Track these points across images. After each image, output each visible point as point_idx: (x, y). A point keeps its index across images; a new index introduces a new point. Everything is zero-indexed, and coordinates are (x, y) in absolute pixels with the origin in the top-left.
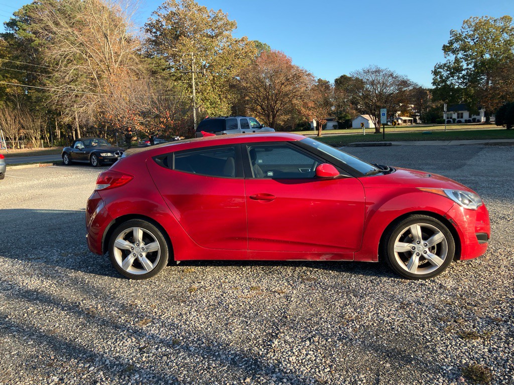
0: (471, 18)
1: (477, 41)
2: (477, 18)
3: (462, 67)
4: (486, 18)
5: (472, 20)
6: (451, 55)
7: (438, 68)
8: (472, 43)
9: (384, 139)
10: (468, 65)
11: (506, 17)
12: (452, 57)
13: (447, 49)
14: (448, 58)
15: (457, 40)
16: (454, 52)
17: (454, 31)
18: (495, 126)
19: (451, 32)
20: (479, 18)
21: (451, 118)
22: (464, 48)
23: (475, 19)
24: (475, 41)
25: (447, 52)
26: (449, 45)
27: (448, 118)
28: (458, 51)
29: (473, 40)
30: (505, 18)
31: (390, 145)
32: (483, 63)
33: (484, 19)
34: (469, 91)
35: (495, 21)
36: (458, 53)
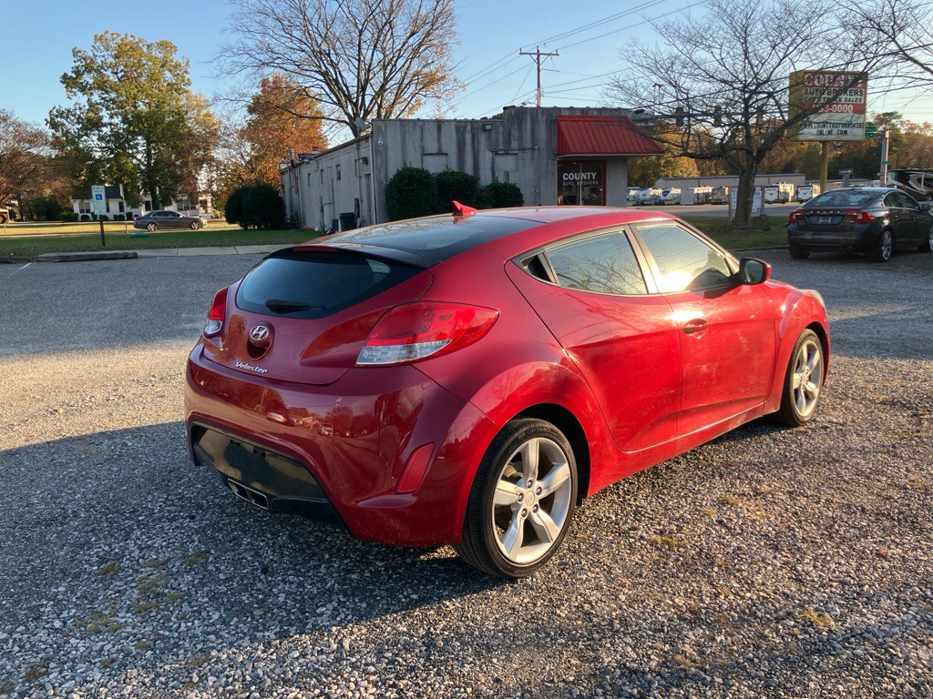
0: (106, 32)
1: (122, 76)
2: (118, 35)
3: (101, 118)
4: (132, 39)
5: (108, 36)
6: (79, 94)
7: (57, 116)
8: (113, 78)
9: (104, 245)
10: (112, 117)
11: (166, 43)
12: (82, 99)
13: (70, 82)
14: (75, 99)
15: (89, 69)
16: (83, 89)
17: (79, 52)
18: (227, 225)
19: (75, 53)
20: (121, 37)
21: (88, 211)
22: (102, 85)
23: (115, 36)
24: (120, 75)
25: (72, 88)
26: (74, 76)
27: (82, 211)
28: (90, 89)
29: (116, 73)
30: (164, 45)
31: (135, 257)
32: (138, 117)
33: (130, 39)
34: (123, 164)
35: (148, 46)
36: (92, 94)
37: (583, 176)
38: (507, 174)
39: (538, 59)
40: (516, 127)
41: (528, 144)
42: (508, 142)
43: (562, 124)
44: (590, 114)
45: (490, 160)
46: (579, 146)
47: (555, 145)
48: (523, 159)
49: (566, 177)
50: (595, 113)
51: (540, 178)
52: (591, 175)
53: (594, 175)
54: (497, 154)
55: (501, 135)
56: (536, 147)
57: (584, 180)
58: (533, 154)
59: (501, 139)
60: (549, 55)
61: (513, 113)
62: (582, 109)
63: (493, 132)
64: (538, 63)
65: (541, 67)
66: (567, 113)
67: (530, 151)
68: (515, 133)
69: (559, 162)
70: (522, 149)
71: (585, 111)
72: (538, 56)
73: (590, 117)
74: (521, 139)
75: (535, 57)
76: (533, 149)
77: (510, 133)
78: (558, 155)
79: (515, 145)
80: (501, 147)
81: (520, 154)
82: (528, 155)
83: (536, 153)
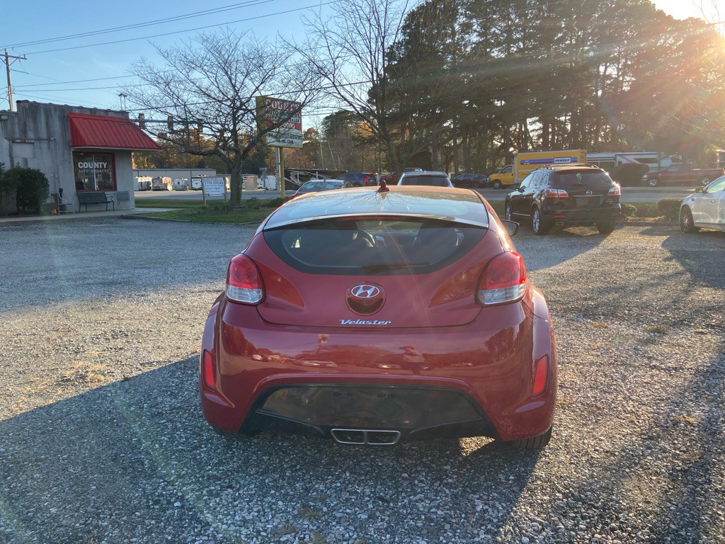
37: (96, 165)
38: (26, 161)
39: (7, 60)
40: (31, 119)
41: (44, 135)
42: (24, 132)
43: (75, 120)
44: (97, 114)
45: (8, 147)
46: (91, 140)
47: (69, 137)
48: (40, 148)
49: (81, 165)
50: (102, 114)
51: (57, 166)
52: (102, 165)
53: (105, 165)
54: (14, 142)
55: (17, 126)
56: (52, 139)
57: (96, 168)
58: (49, 144)
59: (17, 129)
60: (17, 58)
61: (27, 107)
62: (91, 109)
63: (8, 122)
64: (7, 63)
65: (10, 68)
66: (77, 111)
67: (46, 142)
68: (31, 125)
69: (73, 152)
70: (39, 140)
71: (94, 111)
72: (7, 58)
73: (99, 116)
74: (36, 130)
75: (4, 58)
76: (49, 140)
77: (25, 125)
78: (73, 146)
79: (31, 135)
80: (18, 136)
81: (37, 143)
82: (45, 145)
83: (52, 144)
